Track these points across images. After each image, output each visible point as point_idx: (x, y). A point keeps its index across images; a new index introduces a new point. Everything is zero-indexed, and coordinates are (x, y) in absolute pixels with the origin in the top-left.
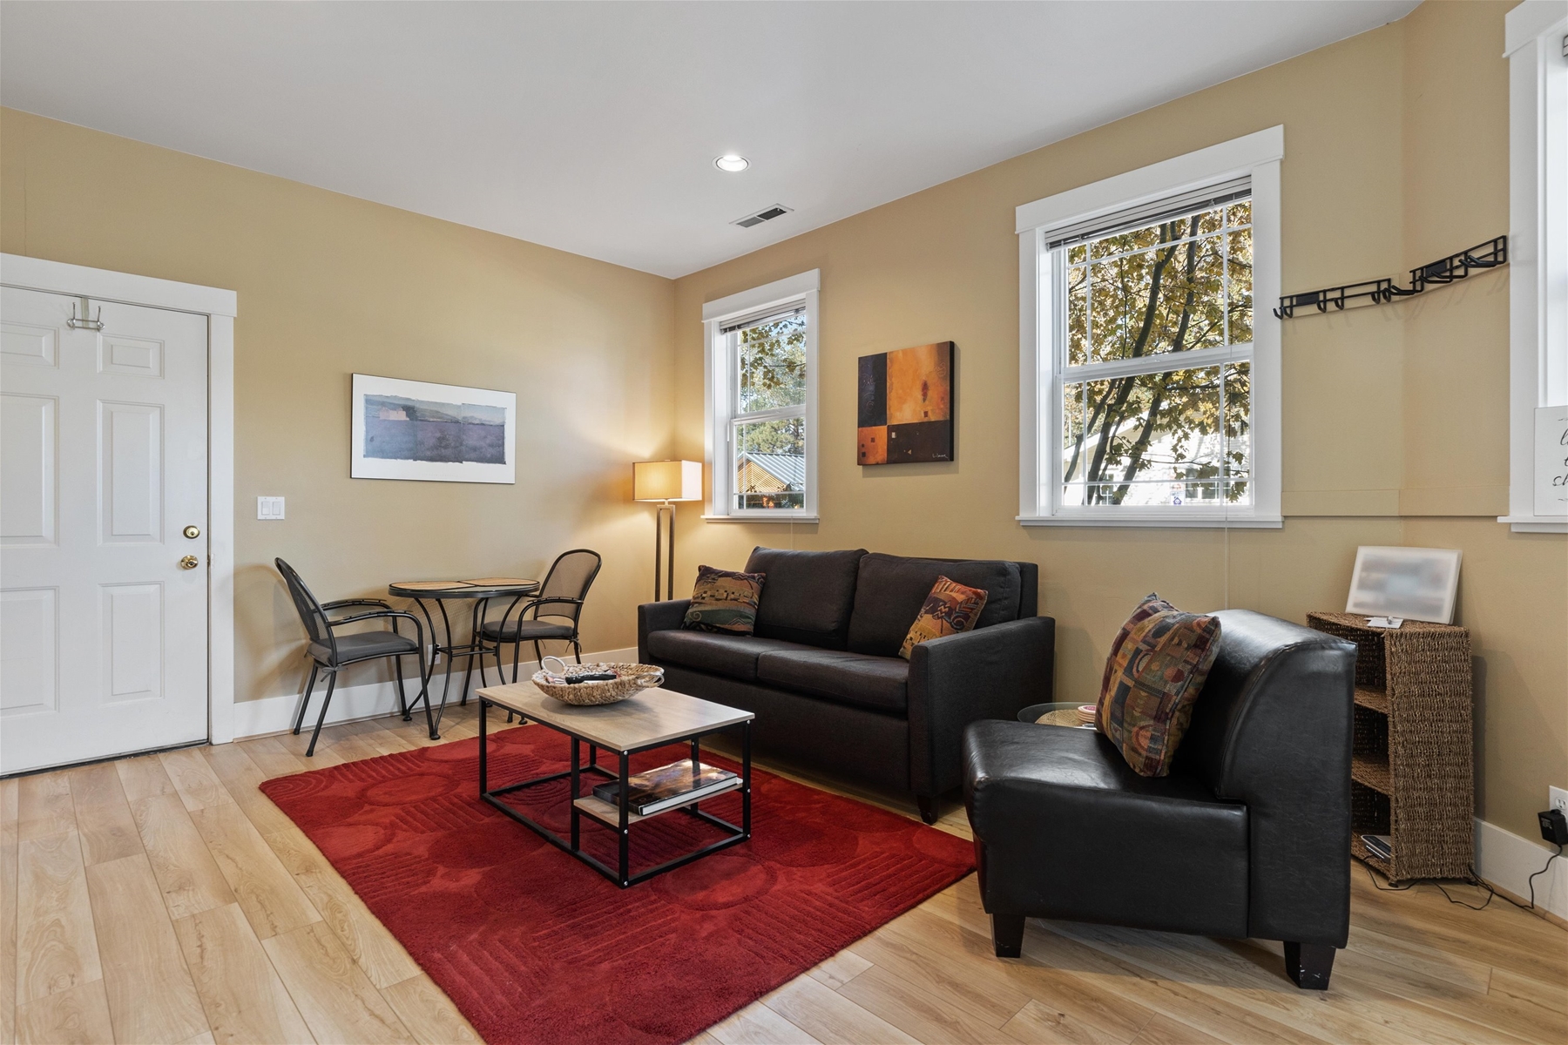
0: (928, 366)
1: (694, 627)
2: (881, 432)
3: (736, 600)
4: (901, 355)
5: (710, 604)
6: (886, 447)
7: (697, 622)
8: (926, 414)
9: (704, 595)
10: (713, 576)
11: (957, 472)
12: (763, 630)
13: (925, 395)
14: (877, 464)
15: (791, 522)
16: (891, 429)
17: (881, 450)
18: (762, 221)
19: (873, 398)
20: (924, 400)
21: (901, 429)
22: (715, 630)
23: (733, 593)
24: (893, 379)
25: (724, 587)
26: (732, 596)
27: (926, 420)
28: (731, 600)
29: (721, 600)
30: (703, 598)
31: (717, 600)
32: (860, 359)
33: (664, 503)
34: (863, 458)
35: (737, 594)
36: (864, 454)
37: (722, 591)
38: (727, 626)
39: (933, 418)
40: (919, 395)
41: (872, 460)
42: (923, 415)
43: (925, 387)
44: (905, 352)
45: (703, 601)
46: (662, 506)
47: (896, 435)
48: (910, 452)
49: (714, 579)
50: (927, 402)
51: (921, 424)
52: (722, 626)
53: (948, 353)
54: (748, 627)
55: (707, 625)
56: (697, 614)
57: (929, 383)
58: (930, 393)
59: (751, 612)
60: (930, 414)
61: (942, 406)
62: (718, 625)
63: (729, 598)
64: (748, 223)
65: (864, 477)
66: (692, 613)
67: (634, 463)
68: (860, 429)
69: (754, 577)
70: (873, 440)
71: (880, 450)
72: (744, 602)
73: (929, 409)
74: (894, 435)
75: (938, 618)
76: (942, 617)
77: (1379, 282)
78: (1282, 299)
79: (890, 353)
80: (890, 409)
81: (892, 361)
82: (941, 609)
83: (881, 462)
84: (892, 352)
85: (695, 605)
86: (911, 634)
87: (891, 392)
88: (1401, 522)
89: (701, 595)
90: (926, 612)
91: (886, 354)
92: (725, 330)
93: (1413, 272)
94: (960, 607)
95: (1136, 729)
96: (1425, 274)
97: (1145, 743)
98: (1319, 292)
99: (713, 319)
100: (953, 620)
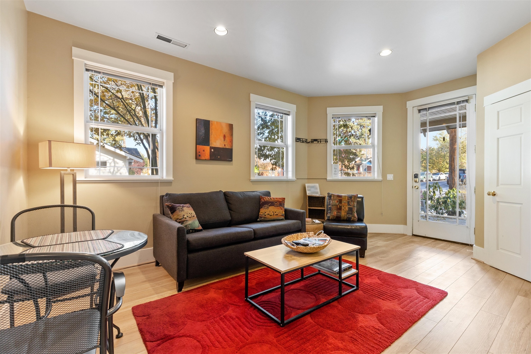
0: (226, 130)
1: (189, 232)
2: (207, 148)
4: (215, 123)
6: (209, 154)
8: (225, 145)
11: (233, 165)
12: (203, 227)
13: (224, 139)
14: (206, 160)
15: (159, 181)
16: (211, 148)
19: (204, 135)
20: (224, 141)
21: (215, 148)
22: (194, 231)
24: (213, 131)
26: (192, 215)
27: (225, 147)
32: (196, 119)
33: (66, 170)
34: (198, 157)
36: (198, 155)
37: (188, 213)
39: (227, 147)
40: (222, 138)
41: (203, 158)
42: (224, 146)
43: (225, 136)
44: (217, 122)
47: (214, 150)
48: (219, 157)
50: (225, 141)
51: (223, 148)
52: (196, 229)
53: (231, 127)
54: (200, 227)
55: (192, 230)
56: (188, 226)
57: (226, 135)
58: (226, 139)
59: (197, 220)
60: (226, 145)
61: (230, 144)
65: (196, 164)
68: (197, 146)
69: (190, 206)
70: (204, 151)
71: (206, 155)
73: (226, 144)
74: (212, 150)
75: (278, 207)
76: (279, 206)
77: (306, 139)
78: (296, 138)
79: (211, 121)
80: (211, 141)
81: (212, 124)
82: (276, 204)
83: (207, 159)
84: (212, 121)
85: (184, 222)
86: (267, 213)
87: (211, 135)
88: (308, 180)
89: (183, 217)
90: (269, 206)
91: (210, 121)
92: (87, 70)
93: (311, 139)
94: (281, 203)
95: (355, 214)
96: (313, 140)
97: (356, 216)
98: (300, 138)
99: (84, 61)
100: (282, 206)
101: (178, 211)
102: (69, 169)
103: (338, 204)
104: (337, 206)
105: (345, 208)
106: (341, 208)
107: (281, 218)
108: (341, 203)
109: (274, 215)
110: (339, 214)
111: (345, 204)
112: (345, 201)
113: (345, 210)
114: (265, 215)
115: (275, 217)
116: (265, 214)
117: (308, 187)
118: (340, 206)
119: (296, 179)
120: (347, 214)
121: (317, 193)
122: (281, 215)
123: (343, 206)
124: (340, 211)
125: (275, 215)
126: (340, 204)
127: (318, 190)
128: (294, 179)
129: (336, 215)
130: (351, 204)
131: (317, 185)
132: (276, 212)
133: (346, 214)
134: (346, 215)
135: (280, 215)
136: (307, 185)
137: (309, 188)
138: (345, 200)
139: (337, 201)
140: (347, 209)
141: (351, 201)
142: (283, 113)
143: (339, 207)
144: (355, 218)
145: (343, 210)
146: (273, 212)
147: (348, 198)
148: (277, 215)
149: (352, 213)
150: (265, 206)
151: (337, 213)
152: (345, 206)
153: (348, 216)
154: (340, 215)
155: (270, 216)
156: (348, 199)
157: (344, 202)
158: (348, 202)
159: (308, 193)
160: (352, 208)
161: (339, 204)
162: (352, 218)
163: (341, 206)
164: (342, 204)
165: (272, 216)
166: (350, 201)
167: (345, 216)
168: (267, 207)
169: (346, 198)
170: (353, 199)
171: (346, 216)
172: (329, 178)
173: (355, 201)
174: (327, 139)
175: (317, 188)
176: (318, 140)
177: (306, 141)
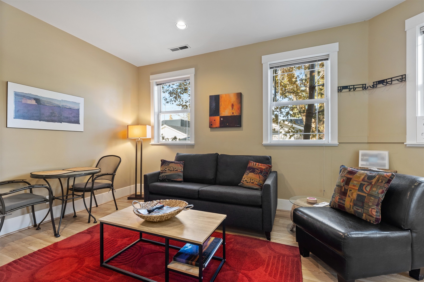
0: (233, 99)
1: (163, 181)
2: (217, 118)
3: (177, 170)
4: (224, 96)
5: (169, 172)
6: (219, 123)
7: (165, 179)
8: (233, 113)
9: (166, 170)
10: (167, 163)
11: (242, 130)
12: (186, 180)
14: (216, 127)
15: (185, 145)
16: (221, 117)
17: (218, 124)
18: (179, 50)
19: (215, 108)
20: (232, 109)
21: (223, 117)
22: (171, 181)
23: (176, 168)
24: (222, 103)
25: (172, 167)
26: (175, 169)
27: (233, 115)
28: (175, 171)
29: (172, 171)
30: (166, 171)
31: (171, 171)
32: (210, 96)
33: (138, 139)
34: (211, 126)
35: (177, 169)
36: (212, 125)
37: (172, 168)
38: (175, 180)
39: (235, 114)
40: (231, 108)
41: (214, 126)
42: (232, 113)
43: (233, 105)
44: (226, 95)
45: (165, 172)
46: (138, 140)
47: (223, 119)
48: (227, 124)
49: (168, 164)
50: (233, 110)
51: (231, 116)
52: (173, 180)
53: (240, 96)
54: (181, 179)
55: (168, 180)
56: (164, 176)
57: (234, 104)
58: (234, 107)
59: (182, 174)
60: (234, 113)
61: (238, 111)
62: (172, 179)
63: (174, 170)
64: (173, 50)
65: (210, 131)
66: (162, 176)
67: (128, 126)
68: (210, 117)
69: (181, 163)
70: (215, 120)
71: (217, 124)
72: (179, 171)
73: (234, 112)
74: (222, 119)
75: (257, 174)
76: (258, 174)
77: (363, 85)
78: (338, 87)
79: (221, 95)
80: (220, 111)
81: (221, 97)
82: (257, 171)
83: (217, 127)
84: (222, 95)
85: (163, 173)
86: (245, 179)
87: (221, 106)
88: (368, 144)
89: (165, 170)
90: (250, 172)
91: (219, 95)
92: (158, 85)
93: (374, 82)
94: (265, 170)
95: (370, 209)
96: (377, 83)
97: (375, 213)
98: (348, 86)
99: (154, 81)
100: (263, 174)
101: (164, 165)
103: (342, 185)
104: (341, 187)
105: (352, 194)
106: (347, 193)
107: (256, 188)
108: (348, 185)
109: (251, 182)
110: (341, 201)
111: (353, 187)
112: (355, 182)
113: (351, 197)
114: (244, 181)
115: (250, 185)
117: (363, 155)
118: (345, 189)
119: (338, 143)
120: (355, 205)
121: (384, 165)
122: (257, 185)
123: (350, 190)
124: (343, 197)
125: (251, 183)
126: (346, 186)
127: (387, 162)
128: (336, 142)
129: (338, 202)
130: (365, 190)
131: (385, 153)
132: (253, 180)
133: (352, 204)
134: (352, 207)
135: (255, 184)
136: (361, 152)
137: (365, 158)
138: (355, 181)
139: (344, 179)
140: (355, 196)
141: (368, 185)
143: (343, 190)
144: (371, 218)
145: (349, 196)
146: (250, 179)
147: (364, 178)
148: (253, 183)
149: (363, 205)
151: (339, 199)
152: (353, 191)
153: (356, 210)
154: (343, 204)
155: (247, 182)
156: (363, 180)
158: (361, 185)
160: (365, 197)
161: (344, 186)
162: (364, 215)
163: (347, 190)
164: (349, 186)
165: (248, 183)
166: (366, 183)
167: (350, 207)
168: (248, 173)
169: (359, 177)
170: (374, 181)
171: (353, 208)
172: (408, 142)
173: (379, 186)
174: (405, 75)
175: (383, 159)
176: (386, 80)
177: (363, 87)
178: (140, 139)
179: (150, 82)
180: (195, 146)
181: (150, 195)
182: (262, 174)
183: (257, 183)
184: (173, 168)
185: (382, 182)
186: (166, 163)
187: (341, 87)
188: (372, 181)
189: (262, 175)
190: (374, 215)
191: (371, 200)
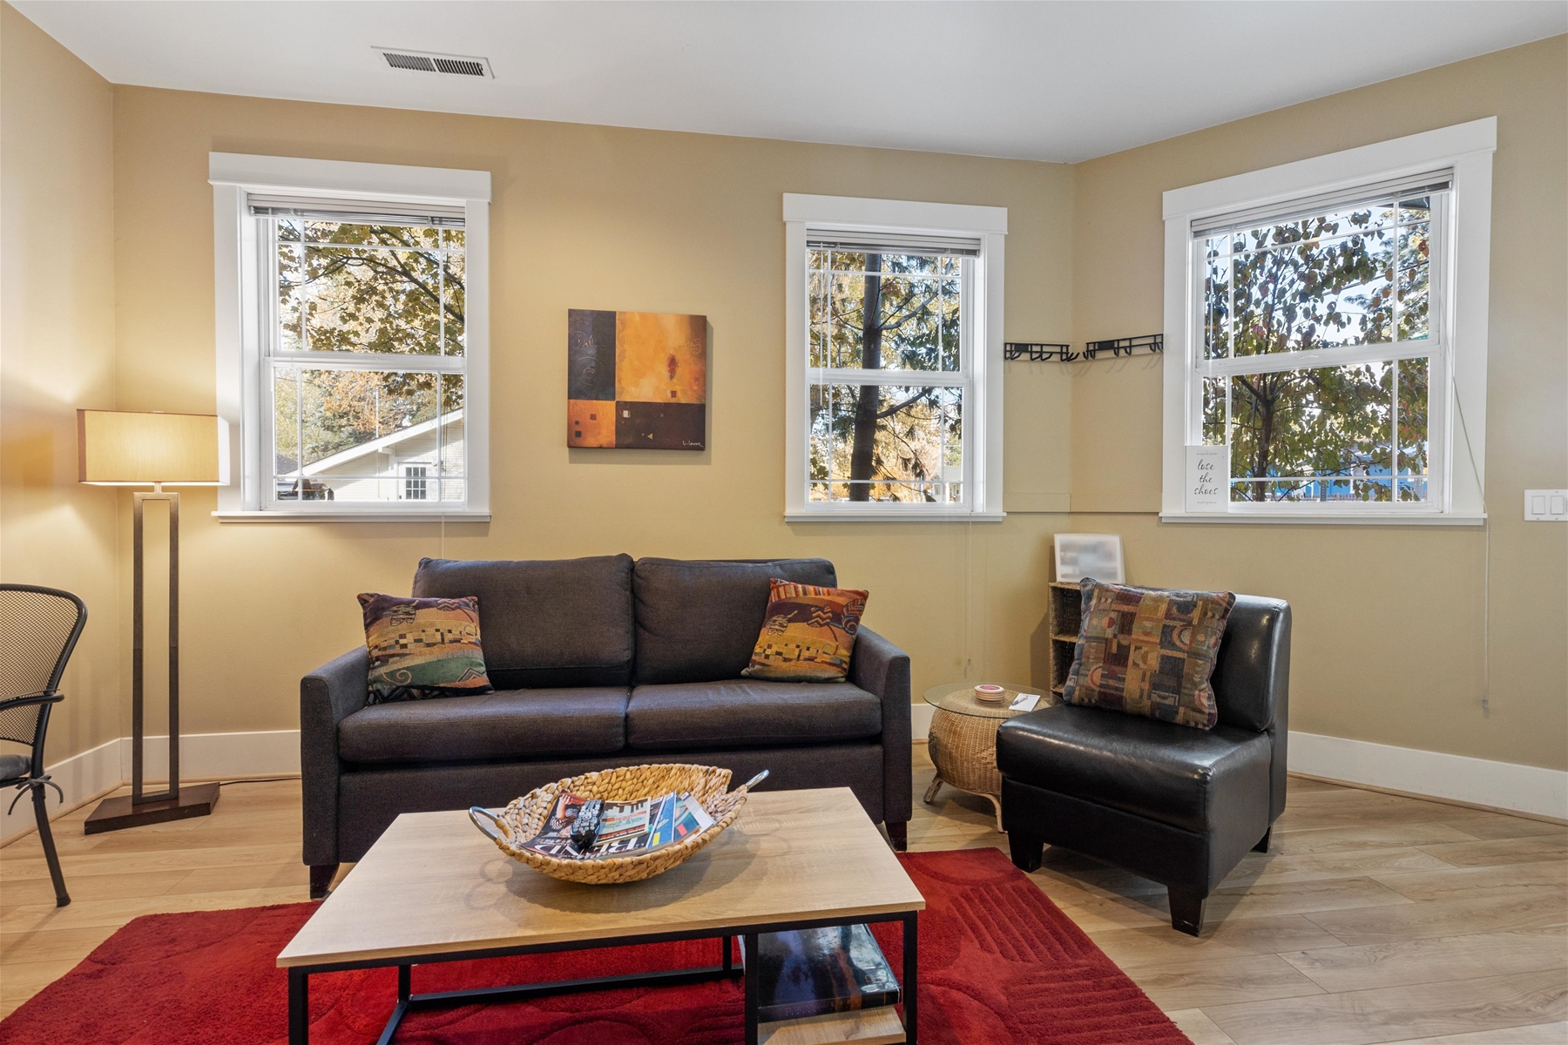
0: (676, 339)
1: (402, 694)
2: (606, 409)
3: (457, 641)
4: (637, 318)
5: (421, 654)
6: (614, 428)
7: (407, 686)
8: (674, 394)
9: (402, 641)
10: (403, 609)
11: (708, 462)
12: (505, 678)
13: (672, 372)
14: (601, 447)
15: (443, 520)
16: (621, 406)
17: (606, 431)
18: (432, 70)
19: (592, 364)
20: (672, 377)
21: (631, 406)
22: (436, 693)
23: (450, 631)
24: (626, 346)
25: (432, 625)
26: (450, 636)
27: (673, 400)
28: (451, 642)
29: (434, 644)
30: (404, 646)
31: (428, 645)
32: (571, 312)
33: (151, 489)
34: (576, 441)
35: (456, 633)
36: (578, 434)
37: (431, 631)
38: (458, 684)
39: (682, 399)
40: (664, 370)
41: (590, 441)
42: (669, 395)
43: (673, 363)
44: (643, 316)
45: (402, 651)
46: (149, 495)
47: (631, 414)
48: (651, 436)
49: (408, 613)
50: (675, 380)
51: (667, 405)
52: (448, 685)
53: (699, 327)
54: (483, 681)
55: (422, 688)
56: (402, 675)
57: (679, 358)
58: (679, 371)
59: (478, 655)
60: (679, 394)
61: (696, 388)
62: (442, 685)
63: (446, 640)
65: (570, 462)
66: (391, 674)
67: (81, 412)
68: (572, 401)
69: (467, 605)
70: (593, 417)
71: (604, 431)
72: (467, 643)
73: (678, 388)
74: (626, 414)
75: (821, 625)
76: (827, 624)
77: (1062, 346)
78: (1006, 344)
79: (621, 313)
80: (619, 381)
81: (623, 323)
82: (819, 616)
83: (605, 446)
84: (625, 313)
85: (391, 660)
86: (775, 649)
87: (621, 361)
88: (1071, 517)
89: (397, 642)
90: (790, 621)
91: (615, 312)
92: (258, 210)
93: (1088, 344)
94: (848, 610)
95: (1197, 692)
96: (1097, 348)
97: (1205, 702)
98: (1027, 345)
99: (238, 185)
100: (846, 626)
101: (386, 620)
102: (158, 487)
103: (1110, 636)
104: (1107, 641)
105: (1145, 658)
106: (1127, 658)
107: (826, 675)
108: (1129, 632)
109: (802, 658)
110: (1111, 682)
111: (1146, 639)
112: (1148, 624)
113: (1142, 665)
114: (767, 657)
115: (804, 669)
116: (768, 652)
117: (1065, 548)
118: (1120, 646)
119: (1005, 514)
120: (1155, 686)
121: (1113, 575)
122: (830, 664)
123: (1137, 648)
124: (1117, 669)
125: (805, 659)
126: (1121, 637)
127: (1118, 564)
128: (998, 511)
129: (1101, 686)
130: (1178, 643)
131: (1114, 541)
132: (808, 649)
133: (1146, 686)
134: (1145, 693)
135: (823, 662)
136: (1059, 540)
137: (1070, 555)
138: (1147, 619)
139: (1111, 618)
140: (1154, 662)
141: (1184, 628)
142: (954, 251)
143: (1114, 649)
144: (1198, 715)
145: (1135, 664)
146: (798, 646)
147: (1169, 609)
148: (811, 659)
149: (1179, 685)
150: (775, 621)
151: (1103, 676)
152: (1145, 649)
153: (1158, 700)
154: (1117, 689)
155: (786, 660)
156: (1168, 615)
157: (1145, 630)
158: (1166, 631)
159: (1063, 576)
160: (1184, 660)
161: (1115, 636)
162: (1182, 710)
163: (1128, 647)
164: (1133, 636)
165: (792, 663)
166: (1178, 624)
167: (1141, 697)
168: (781, 625)
169: (1156, 609)
170: (1195, 615)
171: (1149, 697)
172: (1169, 510)
173: (1208, 627)
174: (1162, 335)
175: (1109, 556)
176: (1118, 341)
177: (1061, 353)
178: (164, 489)
179: (212, 186)
180: (491, 525)
181: (344, 778)
182: (841, 624)
183: (827, 658)
184: (437, 630)
185: (1213, 616)
186: (396, 611)
187: (1011, 344)
188: (1191, 615)
189: (844, 629)
190: (1205, 707)
191: (1197, 668)
